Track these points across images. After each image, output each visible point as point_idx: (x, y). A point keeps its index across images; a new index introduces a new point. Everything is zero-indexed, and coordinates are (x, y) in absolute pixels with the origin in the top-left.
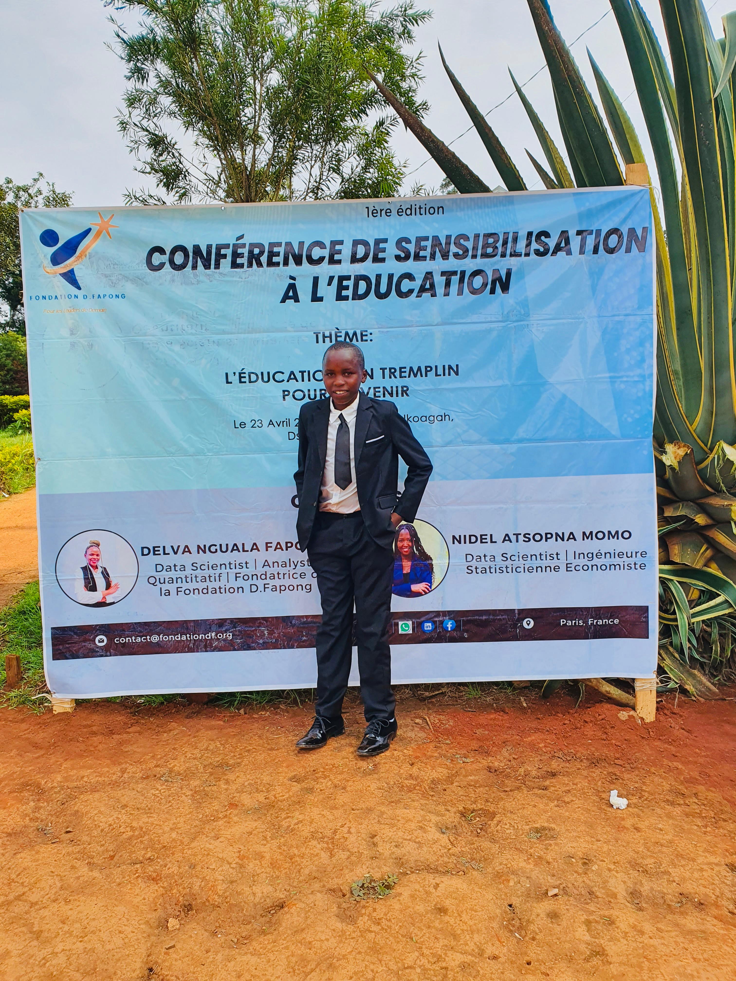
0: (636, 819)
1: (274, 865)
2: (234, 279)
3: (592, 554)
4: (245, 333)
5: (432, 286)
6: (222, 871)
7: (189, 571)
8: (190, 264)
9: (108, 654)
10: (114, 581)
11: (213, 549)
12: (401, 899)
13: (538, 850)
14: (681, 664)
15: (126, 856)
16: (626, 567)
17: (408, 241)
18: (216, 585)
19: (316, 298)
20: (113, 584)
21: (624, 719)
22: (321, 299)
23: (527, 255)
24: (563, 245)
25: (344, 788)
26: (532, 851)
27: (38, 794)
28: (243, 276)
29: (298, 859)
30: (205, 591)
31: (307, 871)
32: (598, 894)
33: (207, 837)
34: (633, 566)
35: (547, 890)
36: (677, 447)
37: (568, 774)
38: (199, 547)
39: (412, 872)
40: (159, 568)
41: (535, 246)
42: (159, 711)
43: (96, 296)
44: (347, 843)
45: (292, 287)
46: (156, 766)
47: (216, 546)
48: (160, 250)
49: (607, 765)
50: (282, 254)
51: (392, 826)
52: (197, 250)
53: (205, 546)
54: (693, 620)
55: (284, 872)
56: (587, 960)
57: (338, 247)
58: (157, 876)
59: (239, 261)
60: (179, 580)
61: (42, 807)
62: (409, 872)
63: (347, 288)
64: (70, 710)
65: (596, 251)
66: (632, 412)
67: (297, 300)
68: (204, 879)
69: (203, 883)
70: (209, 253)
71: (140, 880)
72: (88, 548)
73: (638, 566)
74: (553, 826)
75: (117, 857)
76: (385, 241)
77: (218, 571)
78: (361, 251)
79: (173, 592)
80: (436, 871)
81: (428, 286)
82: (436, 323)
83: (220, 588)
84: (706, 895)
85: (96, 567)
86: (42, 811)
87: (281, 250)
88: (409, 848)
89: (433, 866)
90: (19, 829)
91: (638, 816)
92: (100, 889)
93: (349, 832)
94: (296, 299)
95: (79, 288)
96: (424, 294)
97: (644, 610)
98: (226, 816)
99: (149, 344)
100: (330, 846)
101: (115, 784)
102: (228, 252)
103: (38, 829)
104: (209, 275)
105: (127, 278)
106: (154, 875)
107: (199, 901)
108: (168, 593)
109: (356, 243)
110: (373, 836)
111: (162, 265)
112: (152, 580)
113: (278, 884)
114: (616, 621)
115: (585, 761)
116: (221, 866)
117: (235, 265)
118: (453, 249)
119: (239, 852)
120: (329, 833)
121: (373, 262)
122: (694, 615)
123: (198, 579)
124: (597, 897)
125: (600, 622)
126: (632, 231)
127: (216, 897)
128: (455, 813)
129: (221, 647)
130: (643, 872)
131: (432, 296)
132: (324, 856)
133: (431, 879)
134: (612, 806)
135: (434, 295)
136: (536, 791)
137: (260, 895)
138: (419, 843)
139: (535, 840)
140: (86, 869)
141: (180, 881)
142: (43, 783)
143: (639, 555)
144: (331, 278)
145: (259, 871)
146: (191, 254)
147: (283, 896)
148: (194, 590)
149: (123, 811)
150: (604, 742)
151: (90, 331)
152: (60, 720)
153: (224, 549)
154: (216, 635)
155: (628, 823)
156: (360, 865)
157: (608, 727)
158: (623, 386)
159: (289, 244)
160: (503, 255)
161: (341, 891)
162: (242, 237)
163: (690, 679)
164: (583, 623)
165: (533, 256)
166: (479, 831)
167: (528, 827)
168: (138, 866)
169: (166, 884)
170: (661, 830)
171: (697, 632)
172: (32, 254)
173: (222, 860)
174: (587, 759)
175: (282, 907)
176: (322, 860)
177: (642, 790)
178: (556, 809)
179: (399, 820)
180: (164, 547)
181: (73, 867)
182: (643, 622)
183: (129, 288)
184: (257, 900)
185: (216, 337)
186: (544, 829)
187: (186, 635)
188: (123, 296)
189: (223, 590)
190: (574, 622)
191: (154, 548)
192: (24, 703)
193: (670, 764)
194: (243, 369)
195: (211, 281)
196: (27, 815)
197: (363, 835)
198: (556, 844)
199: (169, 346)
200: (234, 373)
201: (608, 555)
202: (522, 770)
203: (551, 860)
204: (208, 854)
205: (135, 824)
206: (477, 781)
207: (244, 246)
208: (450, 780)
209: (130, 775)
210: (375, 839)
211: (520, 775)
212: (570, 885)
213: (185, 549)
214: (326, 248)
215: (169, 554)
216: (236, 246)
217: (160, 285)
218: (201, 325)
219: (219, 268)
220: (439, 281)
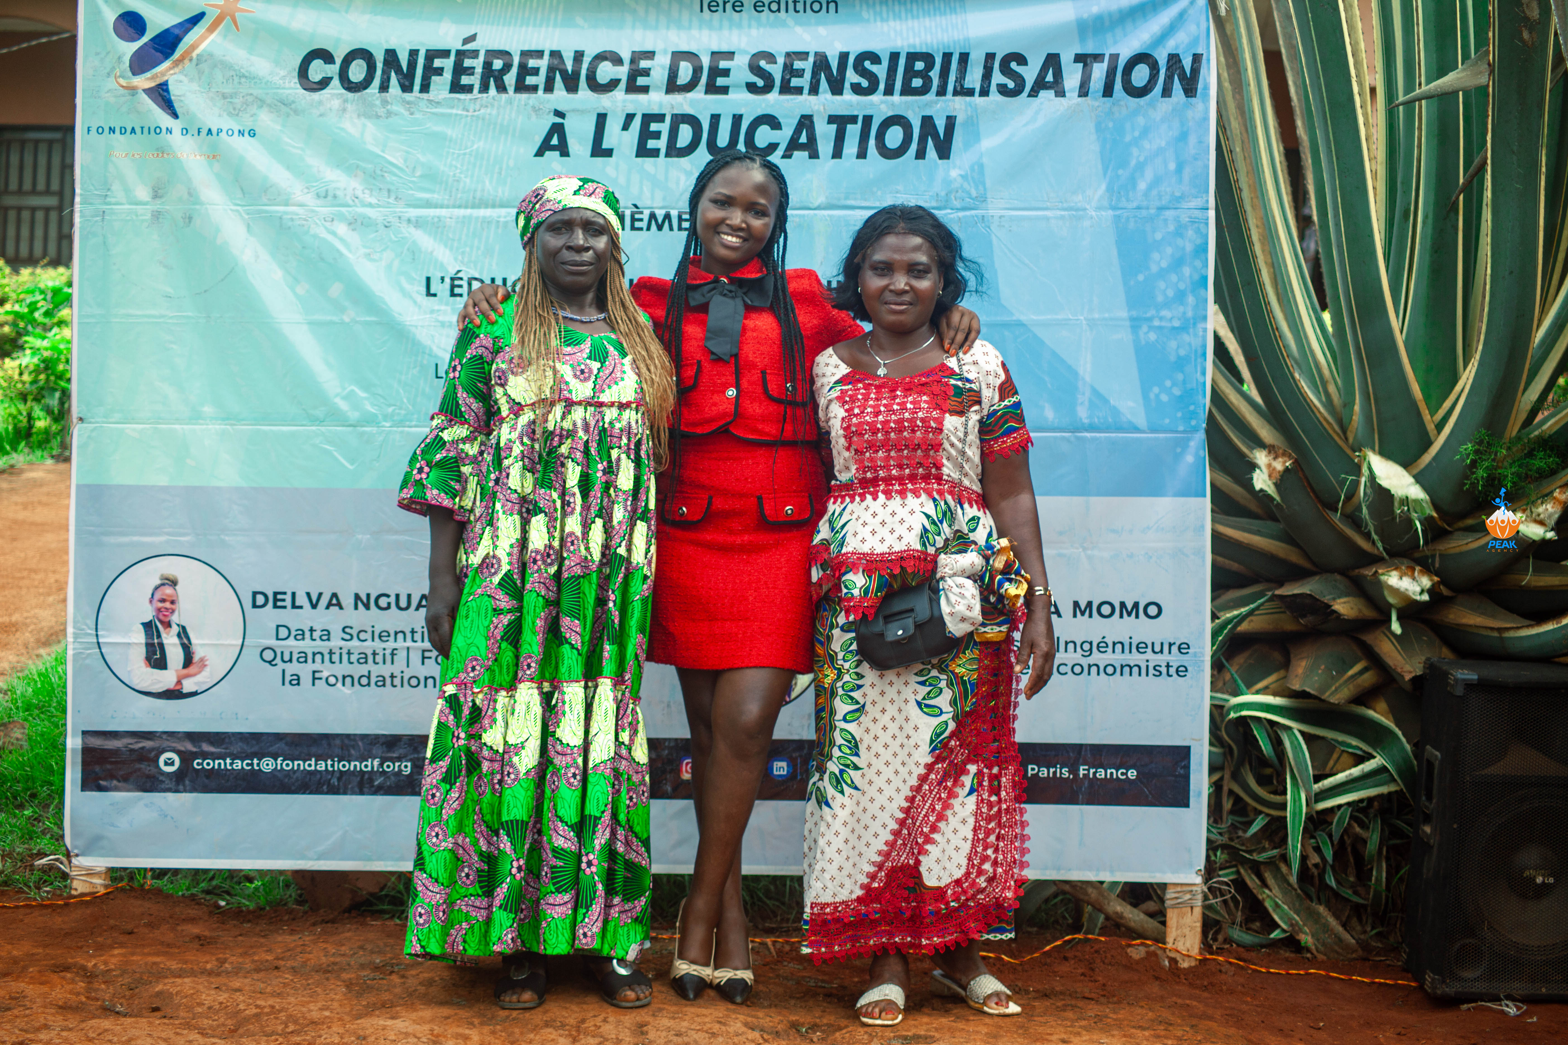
2: (454, 111)
3: (1091, 643)
4: (466, 207)
5: (812, 139)
7: (336, 642)
8: (377, 82)
9: (181, 787)
10: (199, 653)
11: (383, 602)
16: (1151, 671)
17: (771, 59)
18: (386, 670)
19: (599, 150)
20: (196, 658)
21: (1138, 959)
22: (609, 153)
23: (984, 92)
24: (1050, 78)
28: (471, 107)
30: (364, 681)
34: (1164, 670)
36: (1271, 456)
38: (357, 597)
40: (283, 633)
41: (998, 78)
43: (204, 132)
45: (558, 129)
47: (388, 596)
48: (326, 56)
50: (543, 72)
52: (391, 56)
53: (368, 596)
54: (1320, 806)
57: (644, 64)
59: (465, 80)
60: (318, 658)
63: (657, 135)
64: (101, 890)
65: (1108, 91)
66: (1168, 383)
67: (565, 153)
70: (412, 64)
72: (156, 588)
73: (1172, 671)
76: (730, 55)
77: (391, 644)
78: (685, 73)
79: (306, 679)
81: (803, 139)
82: (816, 204)
83: (392, 677)
85: (168, 625)
87: (543, 64)
94: (563, 150)
95: (175, 116)
96: (796, 153)
97: (1182, 754)
99: (292, 220)
102: (448, 64)
104: (408, 103)
105: (261, 102)
108: (296, 680)
109: (677, 57)
111: (324, 83)
112: (268, 655)
114: (1132, 774)
117: (456, 87)
118: (852, 76)
121: (707, 92)
122: (1322, 795)
123: (354, 658)
125: (1101, 774)
126: (1174, 60)
129: (390, 787)
131: (810, 157)
135: (814, 155)
140: (198, 1037)
143: (1175, 649)
144: (630, 117)
146: (380, 66)
148: (344, 677)
149: (237, 994)
151: (190, 194)
153: (403, 603)
154: (381, 765)
158: (1152, 336)
159: (556, 55)
160: (942, 92)
162: (472, 38)
164: (1070, 772)
165: (993, 97)
172: (97, 54)
180: (294, 594)
181: (178, 1034)
182: (1180, 776)
183: (265, 120)
185: (413, 213)
187: (326, 761)
188: (252, 133)
189: (397, 681)
190: (1052, 770)
191: (276, 594)
194: (459, 271)
195: (411, 114)
196: (79, 994)
199: (328, 224)
200: (443, 279)
201: (1119, 646)
207: (475, 54)
213: (331, 600)
214: (622, 65)
215: (301, 607)
216: (461, 55)
217: (321, 115)
218: (389, 191)
219: (428, 92)
220: (825, 132)
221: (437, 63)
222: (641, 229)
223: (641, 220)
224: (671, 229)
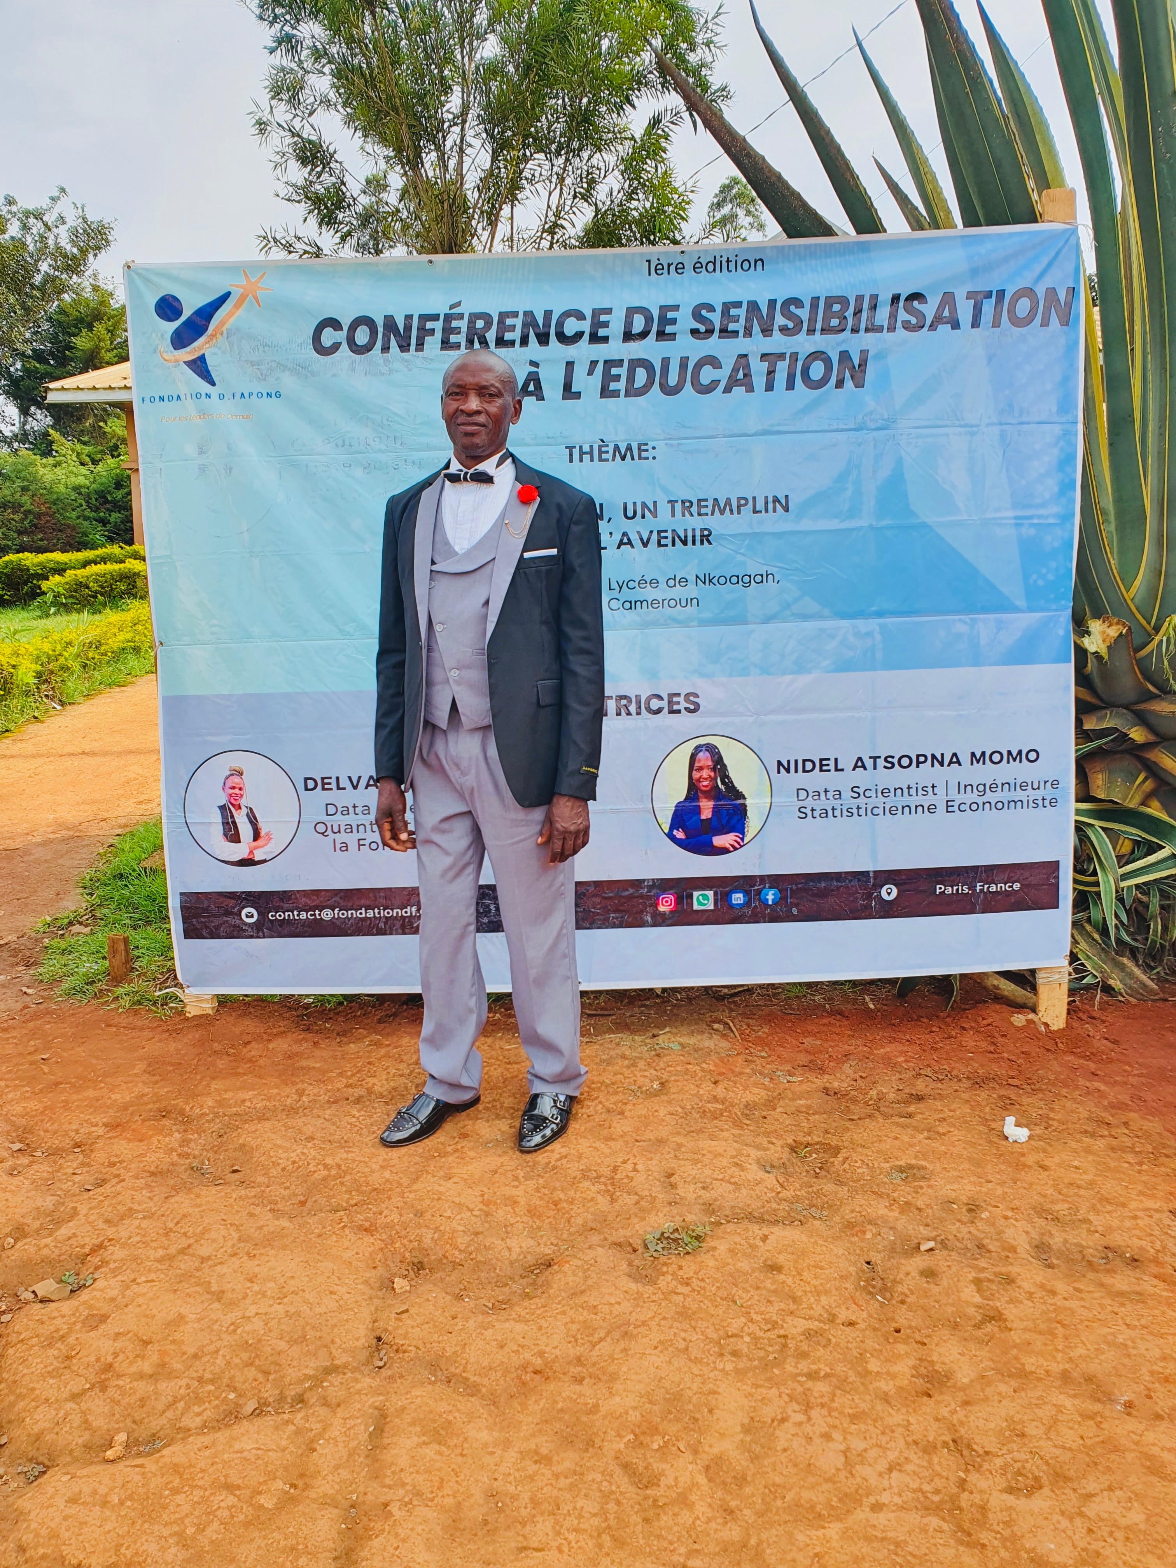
0: (1042, 1155)
1: (532, 1212)
3: (985, 785)
5: (748, 376)
6: (462, 1219)
8: (379, 344)
9: (260, 934)
10: (264, 829)
12: (716, 1254)
13: (904, 1193)
14: (1103, 949)
15: (323, 1201)
16: (1031, 804)
17: (711, 308)
19: (569, 394)
20: (263, 833)
21: (1020, 1025)
22: (578, 395)
23: (892, 329)
24: (946, 313)
25: (622, 1113)
26: (895, 1195)
27: (183, 1122)
29: (565, 1205)
31: (580, 1221)
32: (991, 1247)
33: (434, 1176)
34: (1040, 802)
35: (919, 1244)
36: (1107, 624)
37: (941, 1097)
39: (729, 1222)
40: (332, 810)
41: (902, 315)
42: (338, 1014)
43: (238, 395)
44: (633, 1184)
45: (534, 378)
46: (346, 1086)
48: (334, 323)
49: (997, 1086)
50: (519, 329)
51: (696, 1162)
52: (390, 323)
54: (1123, 884)
55: (547, 1221)
56: (978, 1326)
57: (603, 318)
58: (371, 1226)
59: (453, 339)
60: (361, 828)
61: (191, 1140)
62: (723, 1221)
63: (617, 378)
64: (211, 1012)
65: (996, 322)
66: (1044, 570)
67: (541, 398)
68: (437, 1229)
69: (436, 1236)
70: (408, 328)
71: (347, 1231)
72: (227, 778)
73: (1047, 802)
74: (924, 1163)
75: (309, 1205)
76: (676, 308)
78: (639, 324)
79: (353, 846)
80: (761, 1220)
81: (740, 376)
82: (753, 431)
84: (1141, 1248)
85: (239, 807)
86: (192, 1145)
87: (518, 322)
88: (721, 1190)
89: (756, 1214)
90: (165, 1168)
91: (1045, 1151)
92: (293, 1241)
93: (635, 1170)
94: (539, 395)
95: (213, 383)
96: (735, 389)
97: (1054, 866)
98: (456, 1151)
99: (316, 467)
100: (610, 1188)
101: (291, 1111)
102: (438, 326)
103: (192, 1168)
104: (406, 361)
105: (283, 367)
106: (367, 1225)
107: (433, 1258)
108: (345, 847)
109: (631, 312)
110: (669, 1176)
111: (336, 347)
112: (321, 828)
113: (542, 1236)
114: (1017, 886)
115: (964, 1080)
116: (459, 1213)
117: (446, 344)
118: (779, 320)
119: (482, 1195)
120: (606, 1171)
121: (657, 339)
122: (1125, 877)
124: (989, 1251)
125: (993, 888)
126: (1051, 293)
127: (457, 1253)
128: (782, 1147)
130: (1052, 1220)
131: (747, 391)
132: (603, 1202)
133: (756, 1230)
134: (1007, 1138)
135: (750, 390)
136: (896, 1119)
137: (518, 1250)
138: (735, 1183)
139: (899, 1181)
140: (270, 1215)
141: (404, 1233)
142: (188, 1109)
143: (1048, 785)
144: (594, 364)
145: (512, 1221)
146: (380, 330)
147: (549, 1252)
149: (310, 1145)
150: (991, 1055)
151: (229, 448)
152: (197, 1026)
155: (1030, 1160)
156: (654, 1213)
157: (997, 1035)
158: (1033, 531)
159: (529, 314)
160: (856, 330)
161: (630, 1244)
162: (459, 304)
163: (1116, 971)
164: (969, 889)
165: (900, 332)
166: (818, 1171)
167: (887, 1165)
168: (342, 1213)
169: (384, 1236)
170: (1077, 1168)
171: (1128, 902)
172: (144, 333)
173: (460, 1205)
174: (968, 1078)
175: (550, 1265)
176: (599, 1206)
177: (1049, 1118)
178: (927, 1141)
179: (704, 1155)
180: (338, 778)
181: (251, 1215)
182: (1051, 885)
183: (288, 382)
184: (514, 1256)
185: (418, 455)
186: (911, 1167)
187: (374, 910)
188: (278, 395)
190: (955, 888)
191: (323, 779)
192: (139, 1003)
193: (1088, 1084)
195: (410, 370)
196: (172, 1150)
197: (655, 1174)
198: (929, 1186)
199: (346, 469)
201: (1006, 787)
202: (873, 1093)
203: (923, 1206)
204: (439, 1199)
205: (329, 1161)
206: (809, 1107)
207: (461, 316)
208: (771, 1104)
209: (312, 1098)
210: (672, 1179)
211: (871, 1099)
212: (950, 1237)
213: (369, 781)
214: (585, 319)
215: (345, 789)
216: (448, 318)
217: (334, 375)
218: (395, 438)
219: (422, 350)
220: (759, 368)
221: (429, 325)
222: (607, 460)
223: (607, 452)
224: (633, 459)
